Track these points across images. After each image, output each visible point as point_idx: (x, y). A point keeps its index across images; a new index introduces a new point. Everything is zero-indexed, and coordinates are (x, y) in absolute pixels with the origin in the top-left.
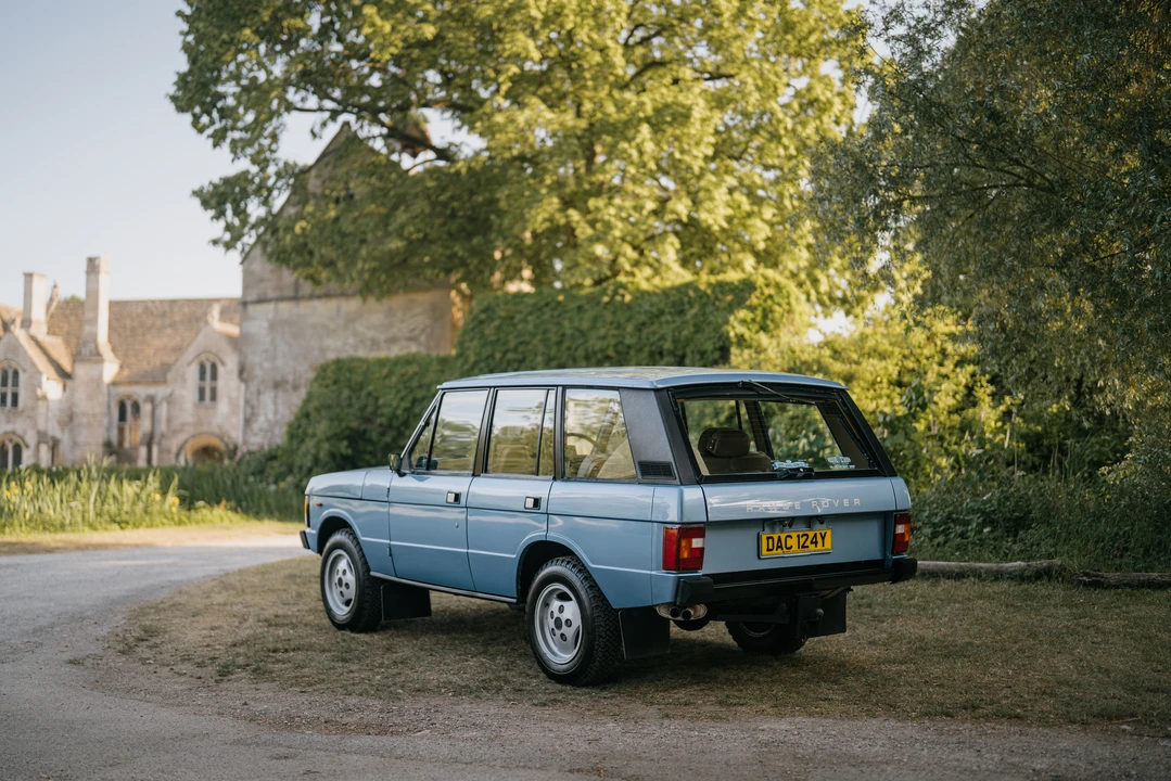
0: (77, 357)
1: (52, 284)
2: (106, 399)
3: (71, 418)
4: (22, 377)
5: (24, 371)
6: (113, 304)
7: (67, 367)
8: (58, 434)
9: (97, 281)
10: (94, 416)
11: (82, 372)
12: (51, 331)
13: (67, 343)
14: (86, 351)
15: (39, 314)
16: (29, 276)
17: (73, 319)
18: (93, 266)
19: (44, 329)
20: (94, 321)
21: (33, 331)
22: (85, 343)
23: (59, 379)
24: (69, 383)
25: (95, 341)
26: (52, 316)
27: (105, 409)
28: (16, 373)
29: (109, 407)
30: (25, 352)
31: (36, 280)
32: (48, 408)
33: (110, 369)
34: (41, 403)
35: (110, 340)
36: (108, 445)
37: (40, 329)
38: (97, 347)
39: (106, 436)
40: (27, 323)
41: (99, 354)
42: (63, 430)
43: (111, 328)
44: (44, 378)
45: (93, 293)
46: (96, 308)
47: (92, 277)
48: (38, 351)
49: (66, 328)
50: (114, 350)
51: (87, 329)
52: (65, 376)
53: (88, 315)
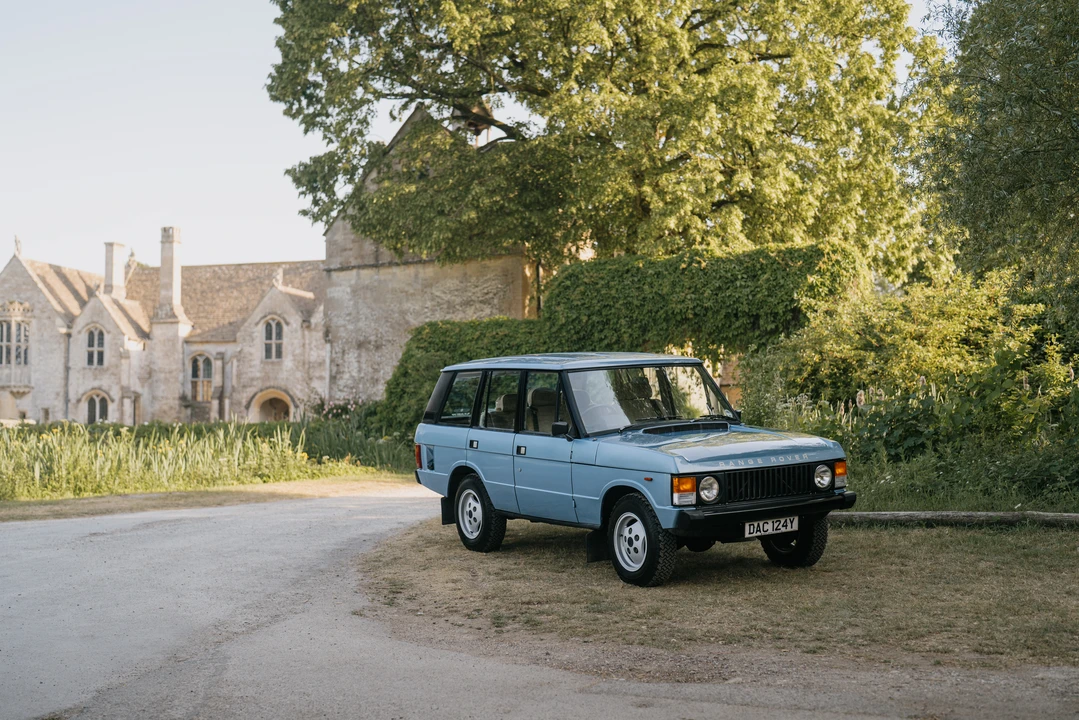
0: (153, 319)
1: (129, 253)
2: (181, 356)
3: (150, 374)
4: (107, 337)
5: (109, 332)
6: (185, 269)
7: (146, 328)
8: (139, 389)
9: (171, 249)
10: (170, 372)
11: (159, 332)
12: (129, 296)
13: (144, 306)
14: (162, 314)
15: (119, 280)
16: (110, 245)
17: (148, 284)
18: (167, 235)
19: (123, 293)
20: (169, 286)
21: (114, 295)
22: (161, 306)
23: (139, 339)
24: (148, 342)
25: (170, 304)
26: (130, 282)
27: (180, 366)
28: (101, 334)
29: (184, 364)
30: (109, 314)
31: (115, 247)
32: (130, 365)
33: (184, 329)
34: (123, 361)
35: (183, 303)
36: (183, 398)
37: (120, 293)
38: (172, 309)
39: (181, 391)
40: (109, 288)
41: (174, 316)
42: (143, 386)
43: (183, 290)
44: (126, 338)
45: (168, 260)
46: (170, 274)
47: (167, 245)
48: (120, 314)
49: (143, 292)
50: (187, 312)
51: (163, 293)
52: (144, 335)
53: (164, 280)
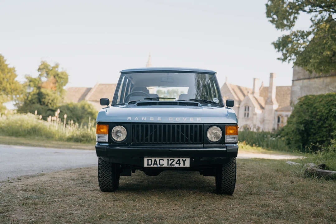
0: (266, 103)
2: (274, 115)
3: (264, 121)
4: (250, 108)
6: (277, 88)
7: (263, 105)
8: (260, 125)
10: (270, 120)
11: (267, 107)
12: (260, 96)
13: (264, 99)
14: (268, 101)
15: (257, 91)
16: (254, 79)
17: (266, 91)
18: (271, 75)
19: (258, 95)
20: (271, 92)
21: (255, 95)
22: (269, 99)
24: (264, 110)
25: (271, 98)
26: (261, 91)
27: (273, 119)
28: (248, 108)
29: (275, 118)
30: (251, 101)
31: (256, 81)
32: (257, 117)
33: (276, 106)
34: (254, 116)
35: (276, 98)
36: (274, 129)
38: (271, 100)
40: (253, 93)
41: (272, 102)
43: (277, 94)
44: (256, 109)
45: (271, 84)
46: (272, 89)
47: (271, 79)
48: (255, 101)
49: (264, 94)
50: (277, 101)
51: (269, 94)
52: (262, 108)
53: (269, 90)
